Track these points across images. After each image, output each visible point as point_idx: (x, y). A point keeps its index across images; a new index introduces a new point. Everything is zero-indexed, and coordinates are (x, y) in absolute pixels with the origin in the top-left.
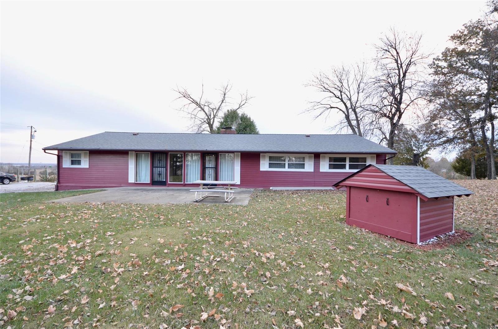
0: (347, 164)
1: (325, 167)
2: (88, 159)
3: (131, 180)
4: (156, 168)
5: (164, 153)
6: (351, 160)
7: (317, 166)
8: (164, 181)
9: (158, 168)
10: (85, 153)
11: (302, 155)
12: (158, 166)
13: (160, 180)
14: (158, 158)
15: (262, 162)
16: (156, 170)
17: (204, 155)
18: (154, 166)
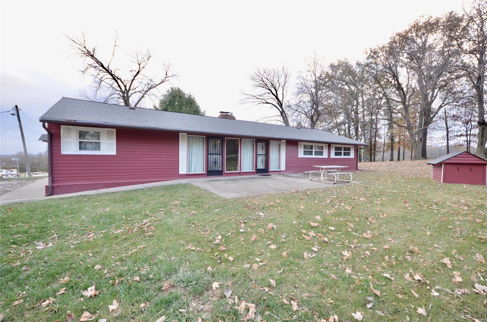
0: (343, 152)
1: (333, 154)
2: (114, 141)
4: (212, 155)
5: (220, 137)
7: (329, 154)
8: (221, 170)
9: (214, 155)
10: (108, 132)
11: (321, 144)
12: (214, 153)
13: (216, 169)
14: (214, 144)
15: (299, 150)
16: (212, 158)
17: (258, 140)
18: (209, 153)
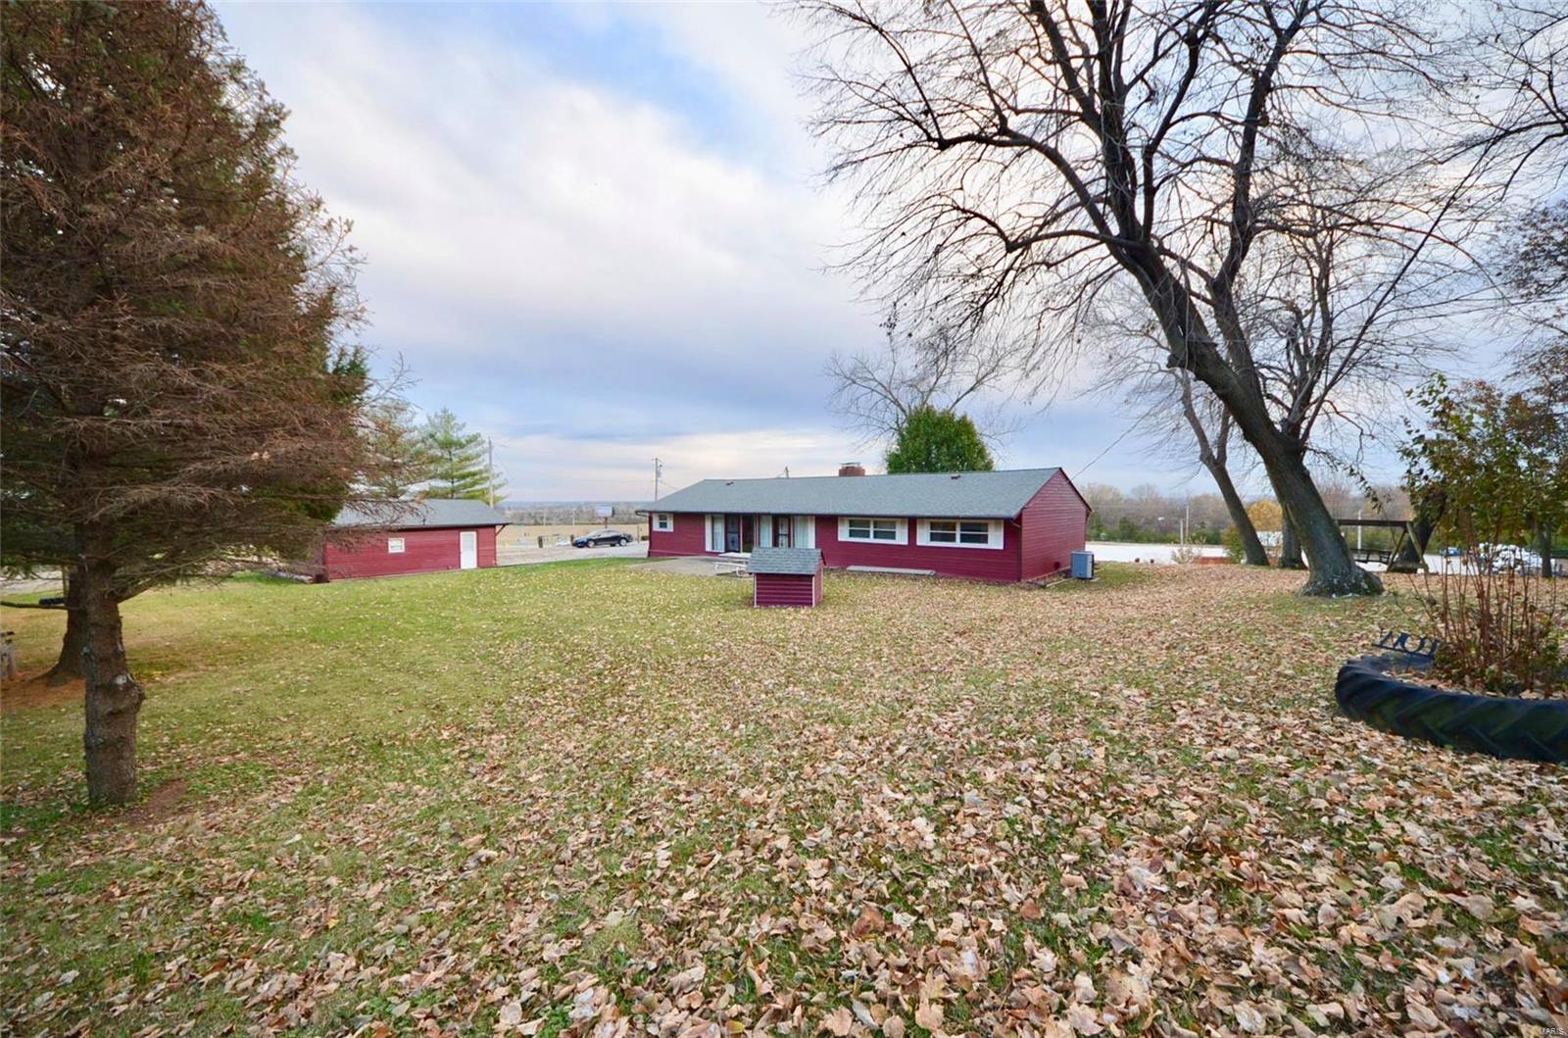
0: (958, 533)
1: (923, 539)
2: (672, 522)
3: (708, 548)
4: (730, 534)
6: (964, 527)
7: (912, 535)
9: (732, 534)
11: (892, 520)
12: (732, 531)
13: (734, 549)
14: (732, 521)
15: (840, 528)
16: (730, 537)
18: (728, 531)
